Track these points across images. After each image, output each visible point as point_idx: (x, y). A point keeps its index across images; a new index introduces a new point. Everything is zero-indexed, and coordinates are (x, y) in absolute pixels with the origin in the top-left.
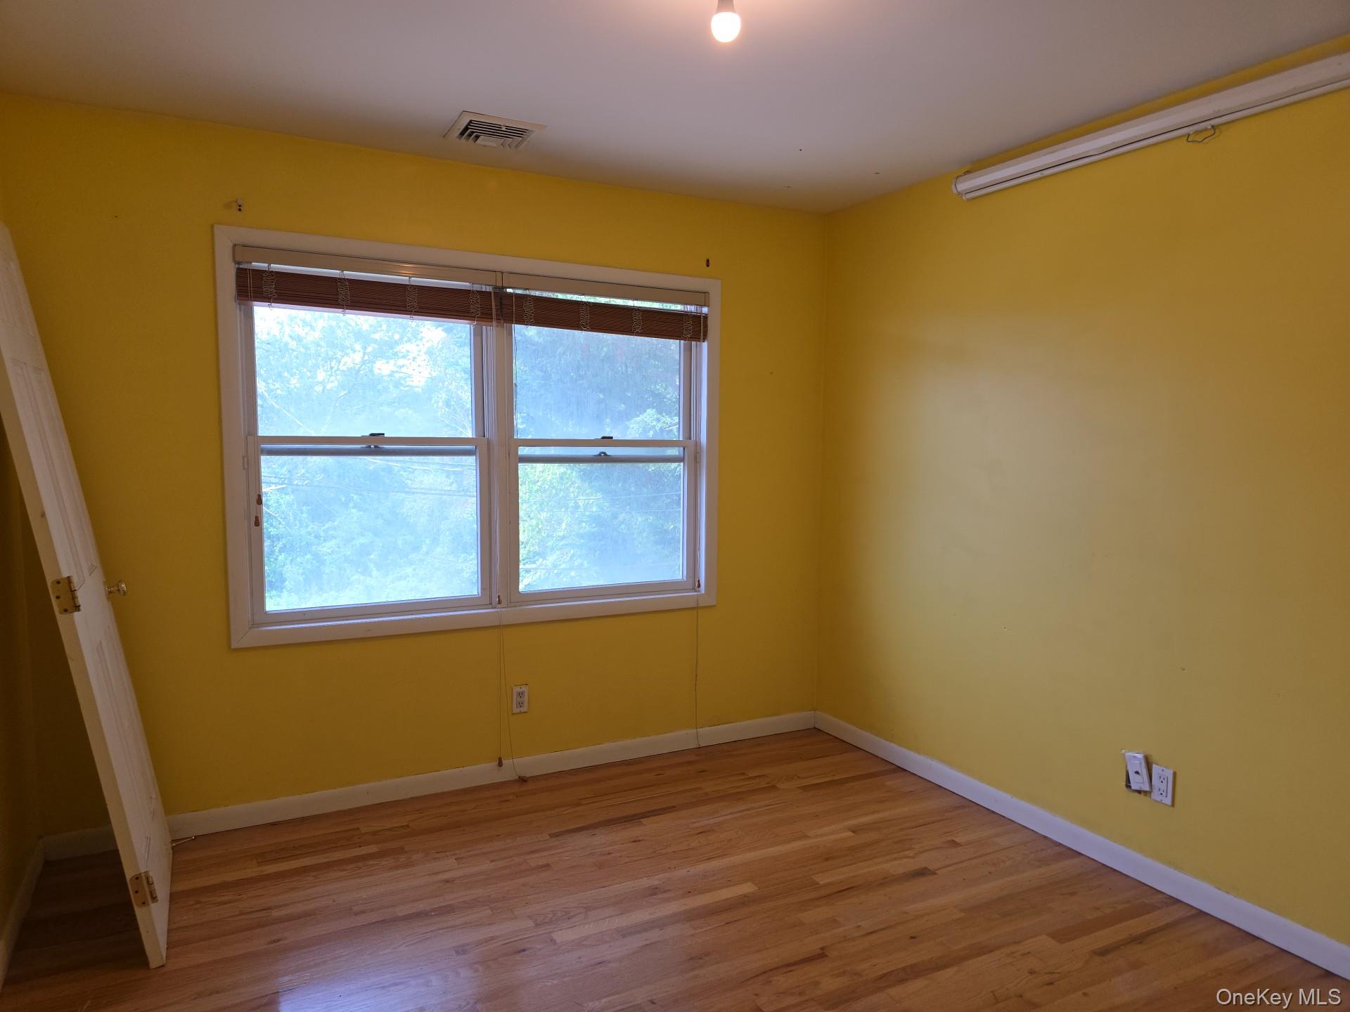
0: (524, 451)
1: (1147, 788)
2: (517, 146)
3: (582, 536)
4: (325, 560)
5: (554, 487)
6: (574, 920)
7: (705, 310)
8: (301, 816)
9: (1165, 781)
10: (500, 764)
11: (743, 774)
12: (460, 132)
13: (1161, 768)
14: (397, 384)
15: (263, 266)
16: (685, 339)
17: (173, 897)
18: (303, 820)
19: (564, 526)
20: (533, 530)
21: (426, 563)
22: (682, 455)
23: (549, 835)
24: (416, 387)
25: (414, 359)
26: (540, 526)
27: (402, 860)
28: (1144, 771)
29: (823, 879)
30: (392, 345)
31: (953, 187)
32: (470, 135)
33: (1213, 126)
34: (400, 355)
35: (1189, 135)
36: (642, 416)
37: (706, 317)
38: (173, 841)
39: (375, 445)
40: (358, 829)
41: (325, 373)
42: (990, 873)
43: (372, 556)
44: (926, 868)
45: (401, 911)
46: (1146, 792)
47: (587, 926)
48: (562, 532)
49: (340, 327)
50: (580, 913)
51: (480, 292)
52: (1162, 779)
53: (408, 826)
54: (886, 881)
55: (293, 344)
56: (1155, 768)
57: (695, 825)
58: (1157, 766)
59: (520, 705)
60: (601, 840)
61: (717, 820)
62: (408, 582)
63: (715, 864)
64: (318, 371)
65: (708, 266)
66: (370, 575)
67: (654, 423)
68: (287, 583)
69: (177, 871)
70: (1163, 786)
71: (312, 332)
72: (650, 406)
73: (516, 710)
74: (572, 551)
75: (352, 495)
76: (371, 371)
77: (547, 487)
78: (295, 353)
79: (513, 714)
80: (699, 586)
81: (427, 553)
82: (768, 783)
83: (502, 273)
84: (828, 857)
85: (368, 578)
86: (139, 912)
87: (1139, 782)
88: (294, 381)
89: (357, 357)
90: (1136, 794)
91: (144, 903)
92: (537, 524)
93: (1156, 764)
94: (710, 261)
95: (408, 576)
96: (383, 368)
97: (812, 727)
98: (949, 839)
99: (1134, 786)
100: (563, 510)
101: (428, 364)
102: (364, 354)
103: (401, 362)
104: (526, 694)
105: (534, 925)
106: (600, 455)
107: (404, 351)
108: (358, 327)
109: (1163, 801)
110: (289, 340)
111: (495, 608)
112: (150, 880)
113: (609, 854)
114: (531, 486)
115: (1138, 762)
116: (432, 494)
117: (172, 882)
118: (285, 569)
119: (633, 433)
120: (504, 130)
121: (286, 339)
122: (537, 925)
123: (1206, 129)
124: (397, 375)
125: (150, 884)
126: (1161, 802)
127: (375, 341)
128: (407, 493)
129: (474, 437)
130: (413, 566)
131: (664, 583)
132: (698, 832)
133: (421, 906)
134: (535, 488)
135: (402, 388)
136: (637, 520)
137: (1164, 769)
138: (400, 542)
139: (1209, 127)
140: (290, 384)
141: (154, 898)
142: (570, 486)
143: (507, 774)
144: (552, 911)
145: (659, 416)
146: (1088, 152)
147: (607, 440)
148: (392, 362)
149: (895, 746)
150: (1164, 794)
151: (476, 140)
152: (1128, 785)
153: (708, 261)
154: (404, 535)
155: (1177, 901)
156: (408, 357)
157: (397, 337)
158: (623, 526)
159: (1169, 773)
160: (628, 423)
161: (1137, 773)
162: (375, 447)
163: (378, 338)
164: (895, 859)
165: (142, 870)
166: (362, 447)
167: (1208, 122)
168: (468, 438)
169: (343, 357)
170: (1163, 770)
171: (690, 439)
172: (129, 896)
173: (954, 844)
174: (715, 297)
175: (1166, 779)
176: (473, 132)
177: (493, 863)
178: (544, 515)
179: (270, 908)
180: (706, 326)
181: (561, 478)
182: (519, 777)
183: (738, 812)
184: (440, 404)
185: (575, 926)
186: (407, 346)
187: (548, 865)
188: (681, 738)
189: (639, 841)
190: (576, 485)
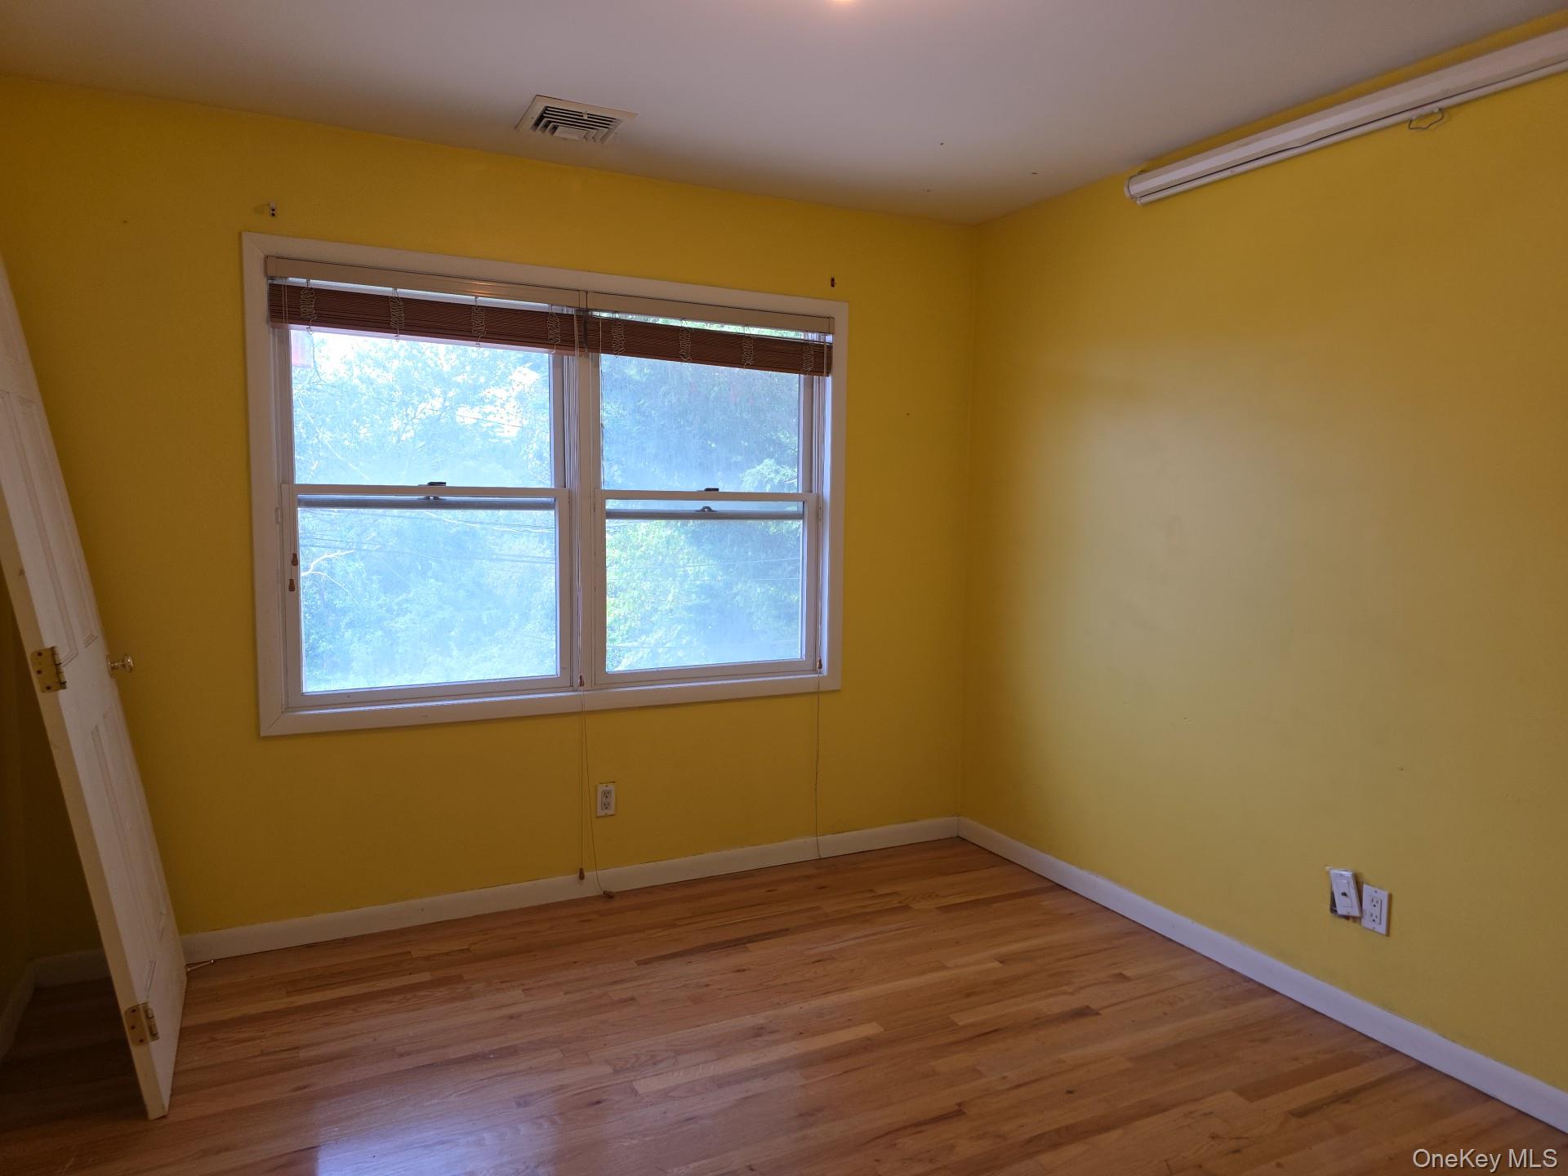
0: (611, 505)
1: (1356, 912)
2: (603, 139)
3: (689, 609)
4: (398, 638)
5: (660, 553)
6: (661, 1065)
7: (829, 338)
8: (342, 937)
9: (1378, 905)
10: (582, 877)
11: (872, 891)
12: (533, 121)
13: (1373, 889)
14: (485, 436)
15: (301, 281)
16: (805, 373)
17: (184, 1034)
18: (345, 942)
19: (670, 598)
20: (635, 602)
21: (514, 642)
22: (801, 510)
23: (636, 962)
24: (507, 438)
25: (502, 406)
26: (643, 598)
27: (458, 991)
28: (1353, 893)
29: (963, 1019)
30: (476, 389)
31: (1125, 189)
32: (546, 126)
33: (1440, 109)
34: (487, 401)
35: (1411, 121)
36: (759, 468)
37: (830, 347)
38: (187, 965)
39: (434, 496)
40: (409, 953)
41: (400, 422)
42: (1165, 1014)
43: (453, 634)
44: (1088, 1007)
45: (454, 1053)
46: (1356, 919)
47: (676, 1074)
48: (668, 606)
49: (416, 369)
50: (668, 1058)
51: (560, 315)
52: (1375, 903)
53: (468, 949)
54: (1039, 1022)
55: (363, 388)
56: (1366, 889)
57: (812, 952)
58: (1369, 887)
59: (606, 806)
60: (699, 968)
61: (836, 946)
62: (494, 662)
63: (833, 999)
64: (393, 419)
65: (833, 286)
66: (450, 656)
67: (773, 475)
68: (354, 664)
69: (190, 1002)
70: (1376, 911)
71: (385, 374)
72: (770, 456)
73: (601, 813)
74: (679, 627)
75: (430, 562)
76: (453, 419)
77: (652, 553)
78: (366, 398)
79: (597, 817)
80: (821, 666)
81: (515, 630)
82: (900, 902)
83: (587, 292)
84: (970, 992)
85: (448, 659)
86: (136, 1051)
87: (1346, 906)
88: (363, 431)
89: (437, 403)
90: (1344, 921)
91: (141, 1041)
92: (640, 596)
93: (1368, 884)
94: (836, 281)
95: (494, 657)
96: (467, 416)
97: (955, 835)
98: (1116, 971)
99: (1341, 910)
100: (671, 579)
101: (518, 411)
102: (445, 401)
103: (488, 408)
104: (613, 794)
105: (612, 1071)
106: (703, 510)
107: (489, 395)
108: (438, 368)
109: (1376, 930)
110: (359, 383)
111: (576, 691)
112: (149, 1012)
113: (707, 985)
114: (633, 551)
115: (1345, 881)
116: (522, 561)
117: (184, 1014)
118: (352, 647)
119: (748, 487)
120: (586, 118)
121: (356, 381)
122: (617, 1072)
123: (1432, 113)
124: (484, 425)
125: (149, 1018)
126: (1373, 930)
127: (458, 385)
128: (491, 560)
129: (553, 487)
130: (499, 645)
131: (780, 663)
132: (813, 960)
133: (478, 1047)
134: (638, 553)
135: (490, 440)
136: (756, 590)
137: (1378, 891)
138: (485, 618)
139: (1437, 110)
140: (360, 434)
141: (154, 1035)
142: (678, 552)
143: (589, 889)
144: (636, 1054)
145: (778, 467)
146: (1286, 144)
147: (712, 493)
148: (477, 409)
149: (1052, 859)
150: (1377, 920)
151: (553, 133)
152: (1333, 909)
153: (833, 280)
154: (489, 609)
155: (1393, 1051)
156: (496, 404)
157: (482, 380)
158: (738, 598)
159: (1383, 896)
160: (741, 475)
161: (1344, 894)
162: (435, 498)
163: (461, 382)
164: (1051, 995)
165: (141, 1000)
166: (421, 499)
167: (1434, 105)
168: (547, 489)
169: (420, 402)
170: (1376, 892)
171: (812, 492)
172: (124, 1033)
173: (1122, 978)
174: (841, 323)
175: (1380, 902)
176: (550, 122)
177: (568, 996)
178: (647, 585)
179: (297, 1048)
180: (830, 357)
181: (668, 542)
182: (604, 892)
183: (861, 937)
184: (531, 456)
185: (662, 1073)
186: (494, 391)
187: (633, 999)
188: (797, 848)
189: (744, 970)
190: (686, 551)
